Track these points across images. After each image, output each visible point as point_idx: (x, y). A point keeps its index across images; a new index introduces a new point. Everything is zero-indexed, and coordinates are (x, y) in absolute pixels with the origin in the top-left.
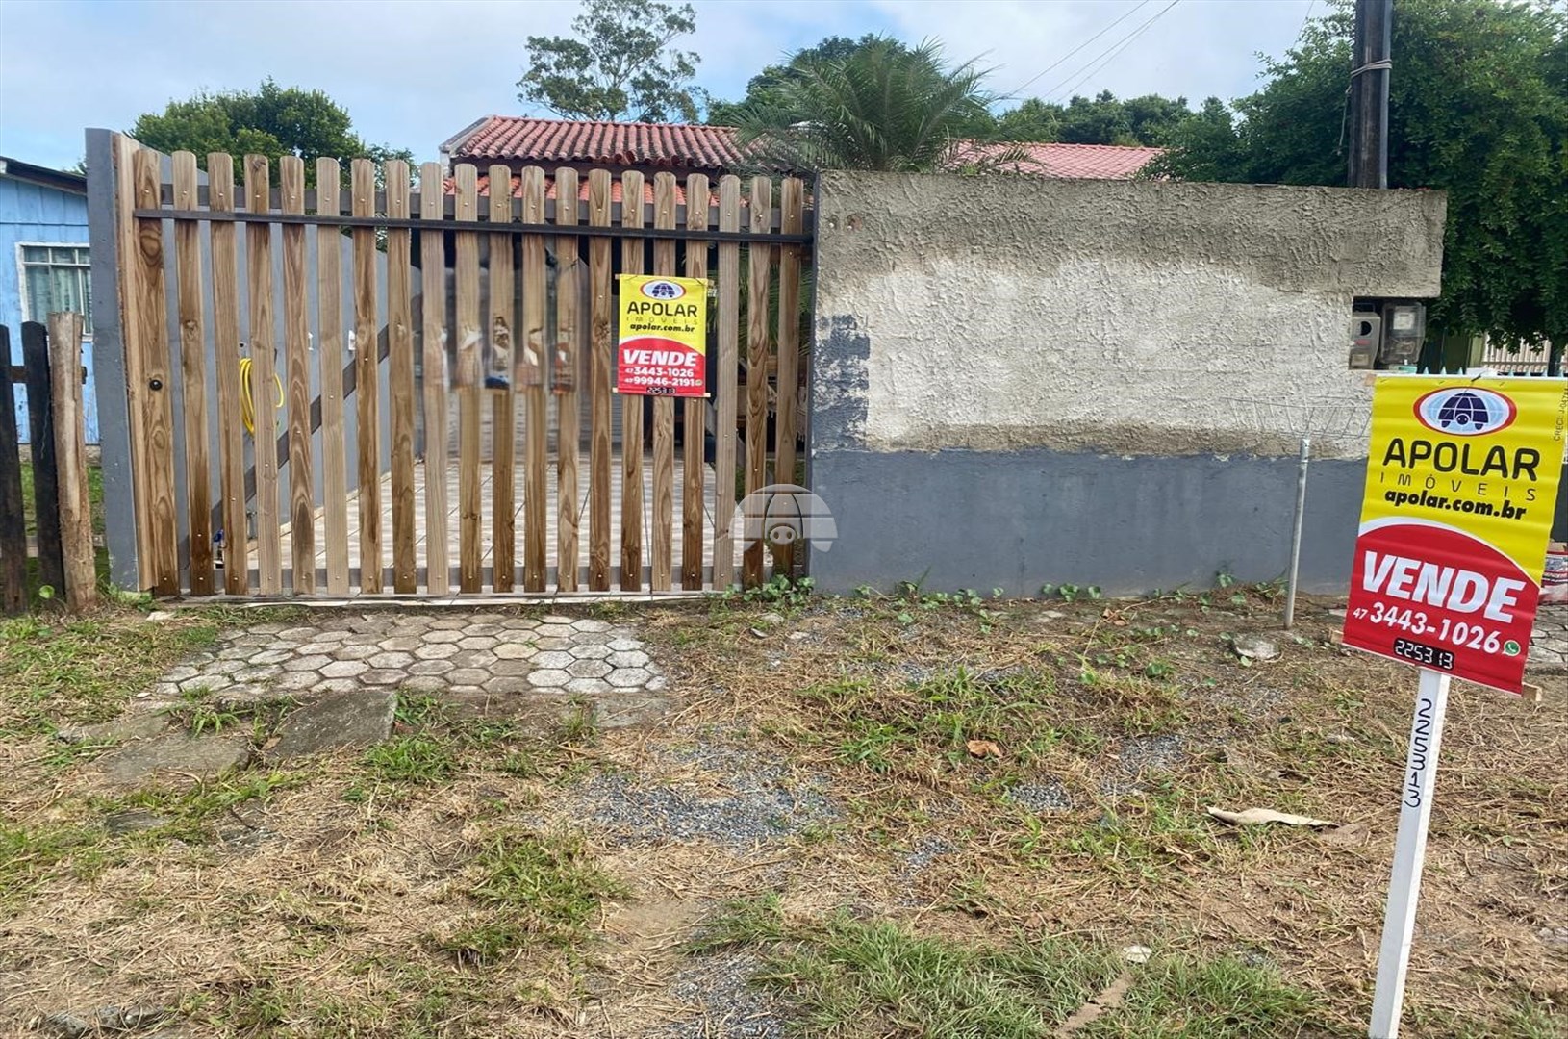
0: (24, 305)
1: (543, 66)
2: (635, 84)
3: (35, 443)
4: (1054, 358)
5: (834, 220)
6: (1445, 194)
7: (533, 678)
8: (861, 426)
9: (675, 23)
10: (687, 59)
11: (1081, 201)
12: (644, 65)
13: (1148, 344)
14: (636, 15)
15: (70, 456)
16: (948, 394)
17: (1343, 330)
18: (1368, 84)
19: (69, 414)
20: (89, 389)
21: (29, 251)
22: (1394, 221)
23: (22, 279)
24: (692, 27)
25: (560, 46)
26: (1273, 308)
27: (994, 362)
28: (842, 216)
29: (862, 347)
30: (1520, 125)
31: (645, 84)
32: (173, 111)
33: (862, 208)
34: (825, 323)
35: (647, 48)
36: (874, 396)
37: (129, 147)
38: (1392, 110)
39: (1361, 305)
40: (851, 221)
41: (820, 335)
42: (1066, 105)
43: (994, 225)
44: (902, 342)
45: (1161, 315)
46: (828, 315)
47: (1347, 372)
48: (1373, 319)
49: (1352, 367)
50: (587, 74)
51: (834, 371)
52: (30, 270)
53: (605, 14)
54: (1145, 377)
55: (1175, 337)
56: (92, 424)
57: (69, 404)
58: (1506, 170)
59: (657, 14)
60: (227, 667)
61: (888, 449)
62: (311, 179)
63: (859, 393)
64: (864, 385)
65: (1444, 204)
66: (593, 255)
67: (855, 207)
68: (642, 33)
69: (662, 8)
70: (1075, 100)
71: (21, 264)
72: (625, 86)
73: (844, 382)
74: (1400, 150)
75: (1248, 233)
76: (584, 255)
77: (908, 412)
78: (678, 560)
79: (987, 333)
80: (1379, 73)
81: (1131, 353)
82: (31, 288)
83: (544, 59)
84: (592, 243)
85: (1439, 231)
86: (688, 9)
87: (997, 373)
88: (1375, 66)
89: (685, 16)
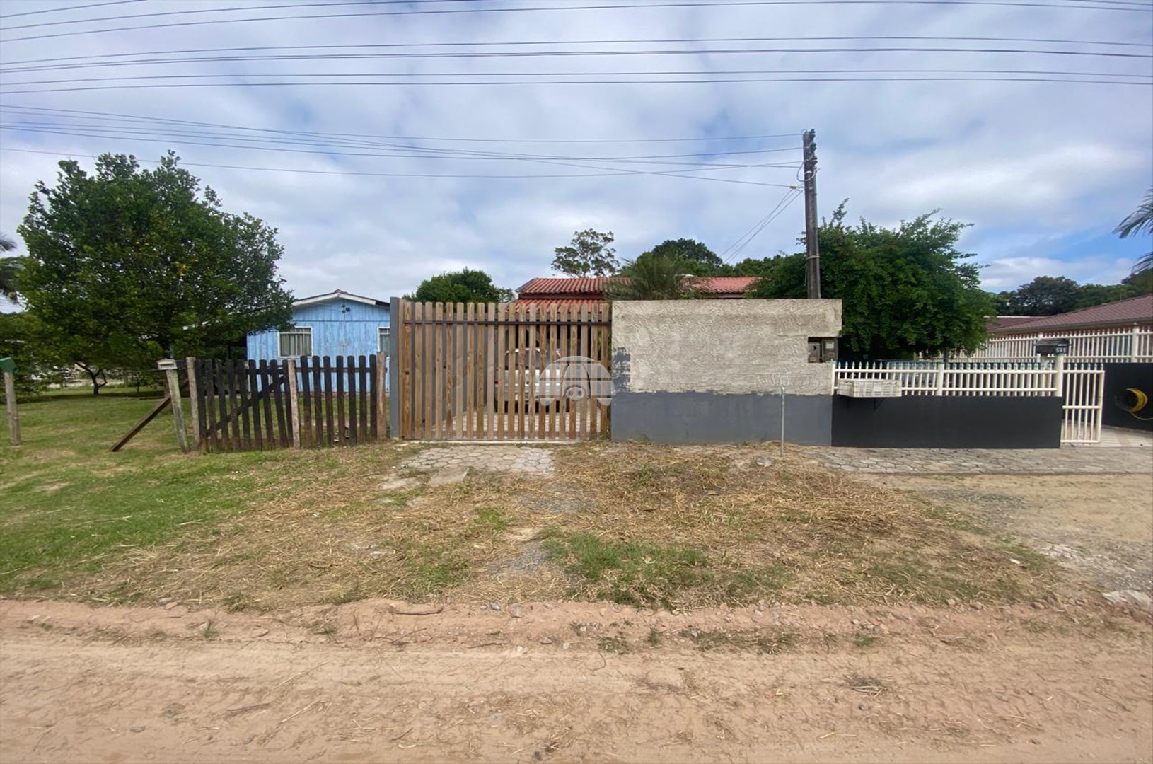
0: (379, 347)
1: (561, 258)
2: (593, 262)
3: (371, 390)
4: (695, 361)
5: (617, 317)
6: (841, 300)
7: (513, 466)
8: (628, 384)
9: (607, 240)
10: (611, 252)
11: (703, 307)
12: (595, 255)
13: (730, 355)
14: (593, 238)
15: (381, 394)
16: (658, 373)
17: (804, 349)
18: (812, 262)
19: (381, 382)
20: (387, 374)
21: (381, 330)
22: (821, 310)
23: (379, 339)
24: (612, 240)
25: (567, 250)
26: (777, 342)
27: (673, 362)
28: (620, 316)
29: (628, 358)
30: (866, 277)
31: (597, 261)
32: (434, 279)
33: (626, 313)
34: (615, 350)
35: (596, 249)
36: (632, 374)
37: (401, 303)
38: (821, 270)
39: (811, 340)
40: (623, 317)
41: (614, 354)
42: (762, 260)
43: (672, 317)
44: (641, 356)
45: (734, 345)
46: (616, 347)
47: (807, 364)
48: (817, 344)
49: (809, 362)
50: (576, 259)
51: (618, 365)
52: (381, 336)
53: (582, 238)
54: (729, 367)
55: (739, 353)
56: (387, 386)
57: (381, 378)
58: (863, 292)
59: (601, 237)
60: (421, 461)
61: (637, 391)
62: (455, 310)
63: (627, 373)
64: (629, 370)
65: (841, 304)
66: (541, 331)
67: (624, 313)
68: (594, 244)
69: (602, 235)
70: (765, 259)
71: (378, 334)
72: (589, 263)
73: (622, 369)
74: (824, 284)
75: (764, 316)
76: (538, 330)
77: (644, 379)
78: (567, 429)
79: (671, 352)
80: (815, 259)
81: (723, 358)
82: (381, 341)
83: (561, 255)
84: (541, 327)
85: (840, 313)
86: (611, 233)
87: (676, 366)
88: (813, 257)
89: (609, 236)
